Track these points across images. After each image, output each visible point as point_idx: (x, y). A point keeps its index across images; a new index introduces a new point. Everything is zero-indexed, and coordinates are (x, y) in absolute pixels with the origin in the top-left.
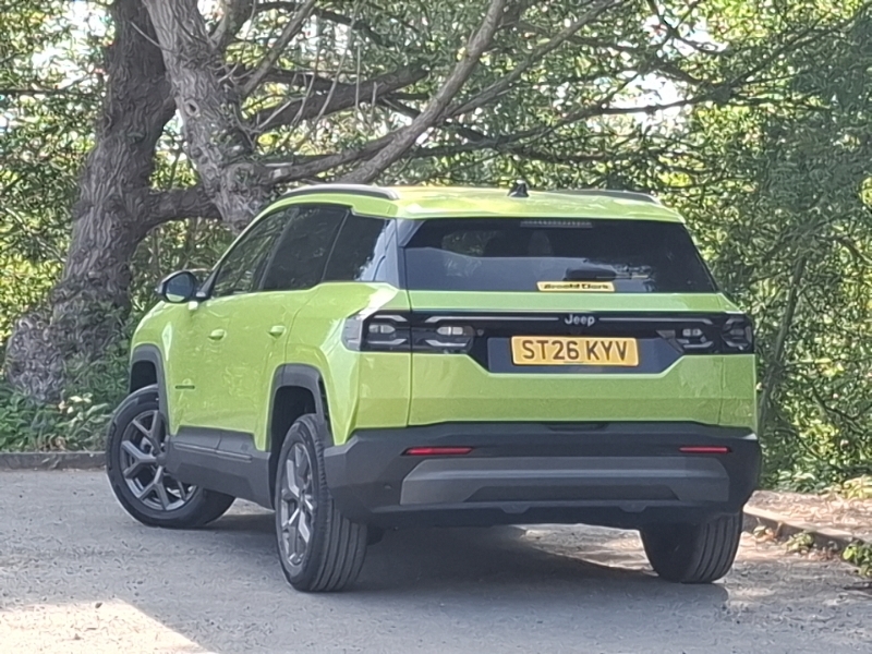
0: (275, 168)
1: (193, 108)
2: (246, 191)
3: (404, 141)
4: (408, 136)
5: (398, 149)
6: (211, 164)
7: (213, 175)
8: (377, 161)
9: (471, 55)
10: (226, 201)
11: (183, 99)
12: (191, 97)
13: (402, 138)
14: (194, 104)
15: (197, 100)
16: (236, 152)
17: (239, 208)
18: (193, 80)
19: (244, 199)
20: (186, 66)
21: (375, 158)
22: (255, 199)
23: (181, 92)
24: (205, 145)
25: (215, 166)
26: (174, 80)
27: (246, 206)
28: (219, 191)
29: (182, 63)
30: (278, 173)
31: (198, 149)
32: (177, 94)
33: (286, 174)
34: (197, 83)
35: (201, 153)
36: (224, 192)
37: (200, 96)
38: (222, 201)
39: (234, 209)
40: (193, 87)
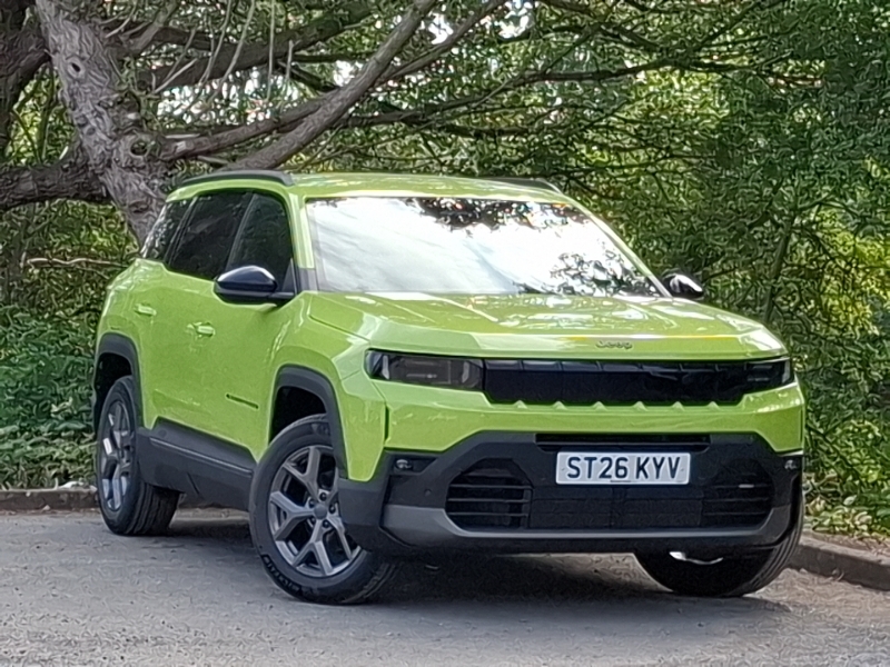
0: (178, 140)
1: (77, 68)
2: (144, 168)
3: (333, 110)
4: (340, 103)
5: (326, 119)
6: (100, 135)
7: (103, 148)
8: (300, 133)
9: (419, 7)
10: (118, 179)
11: (64, 57)
12: (73, 55)
13: (331, 107)
14: (78, 63)
15: (82, 59)
16: (131, 120)
17: (135, 187)
18: (76, 35)
19: (142, 177)
20: (67, 18)
21: (298, 129)
22: (155, 177)
23: (61, 49)
24: (92, 112)
25: (104, 137)
26: (52, 35)
27: (143, 185)
28: (110, 167)
29: (62, 15)
30: (182, 146)
31: (84, 116)
32: (56, 51)
33: (191, 147)
34: (80, 38)
35: (87, 122)
36: (115, 168)
37: (85, 55)
38: (112, 180)
39: (128, 189)
40: (76, 42)
